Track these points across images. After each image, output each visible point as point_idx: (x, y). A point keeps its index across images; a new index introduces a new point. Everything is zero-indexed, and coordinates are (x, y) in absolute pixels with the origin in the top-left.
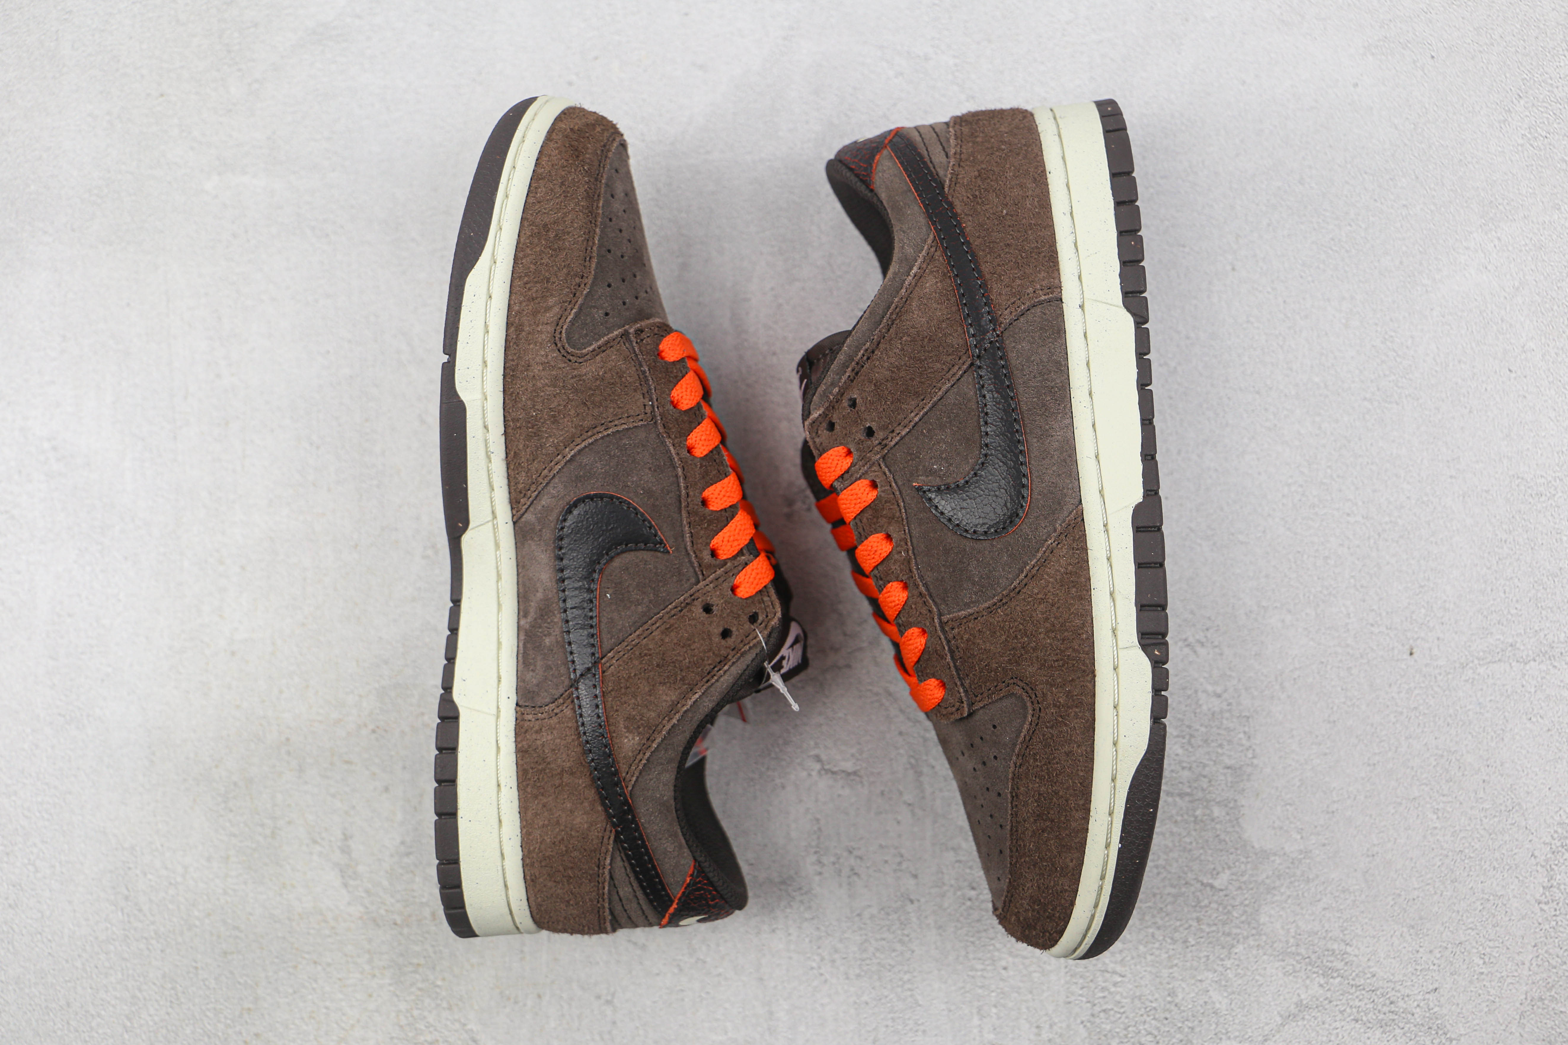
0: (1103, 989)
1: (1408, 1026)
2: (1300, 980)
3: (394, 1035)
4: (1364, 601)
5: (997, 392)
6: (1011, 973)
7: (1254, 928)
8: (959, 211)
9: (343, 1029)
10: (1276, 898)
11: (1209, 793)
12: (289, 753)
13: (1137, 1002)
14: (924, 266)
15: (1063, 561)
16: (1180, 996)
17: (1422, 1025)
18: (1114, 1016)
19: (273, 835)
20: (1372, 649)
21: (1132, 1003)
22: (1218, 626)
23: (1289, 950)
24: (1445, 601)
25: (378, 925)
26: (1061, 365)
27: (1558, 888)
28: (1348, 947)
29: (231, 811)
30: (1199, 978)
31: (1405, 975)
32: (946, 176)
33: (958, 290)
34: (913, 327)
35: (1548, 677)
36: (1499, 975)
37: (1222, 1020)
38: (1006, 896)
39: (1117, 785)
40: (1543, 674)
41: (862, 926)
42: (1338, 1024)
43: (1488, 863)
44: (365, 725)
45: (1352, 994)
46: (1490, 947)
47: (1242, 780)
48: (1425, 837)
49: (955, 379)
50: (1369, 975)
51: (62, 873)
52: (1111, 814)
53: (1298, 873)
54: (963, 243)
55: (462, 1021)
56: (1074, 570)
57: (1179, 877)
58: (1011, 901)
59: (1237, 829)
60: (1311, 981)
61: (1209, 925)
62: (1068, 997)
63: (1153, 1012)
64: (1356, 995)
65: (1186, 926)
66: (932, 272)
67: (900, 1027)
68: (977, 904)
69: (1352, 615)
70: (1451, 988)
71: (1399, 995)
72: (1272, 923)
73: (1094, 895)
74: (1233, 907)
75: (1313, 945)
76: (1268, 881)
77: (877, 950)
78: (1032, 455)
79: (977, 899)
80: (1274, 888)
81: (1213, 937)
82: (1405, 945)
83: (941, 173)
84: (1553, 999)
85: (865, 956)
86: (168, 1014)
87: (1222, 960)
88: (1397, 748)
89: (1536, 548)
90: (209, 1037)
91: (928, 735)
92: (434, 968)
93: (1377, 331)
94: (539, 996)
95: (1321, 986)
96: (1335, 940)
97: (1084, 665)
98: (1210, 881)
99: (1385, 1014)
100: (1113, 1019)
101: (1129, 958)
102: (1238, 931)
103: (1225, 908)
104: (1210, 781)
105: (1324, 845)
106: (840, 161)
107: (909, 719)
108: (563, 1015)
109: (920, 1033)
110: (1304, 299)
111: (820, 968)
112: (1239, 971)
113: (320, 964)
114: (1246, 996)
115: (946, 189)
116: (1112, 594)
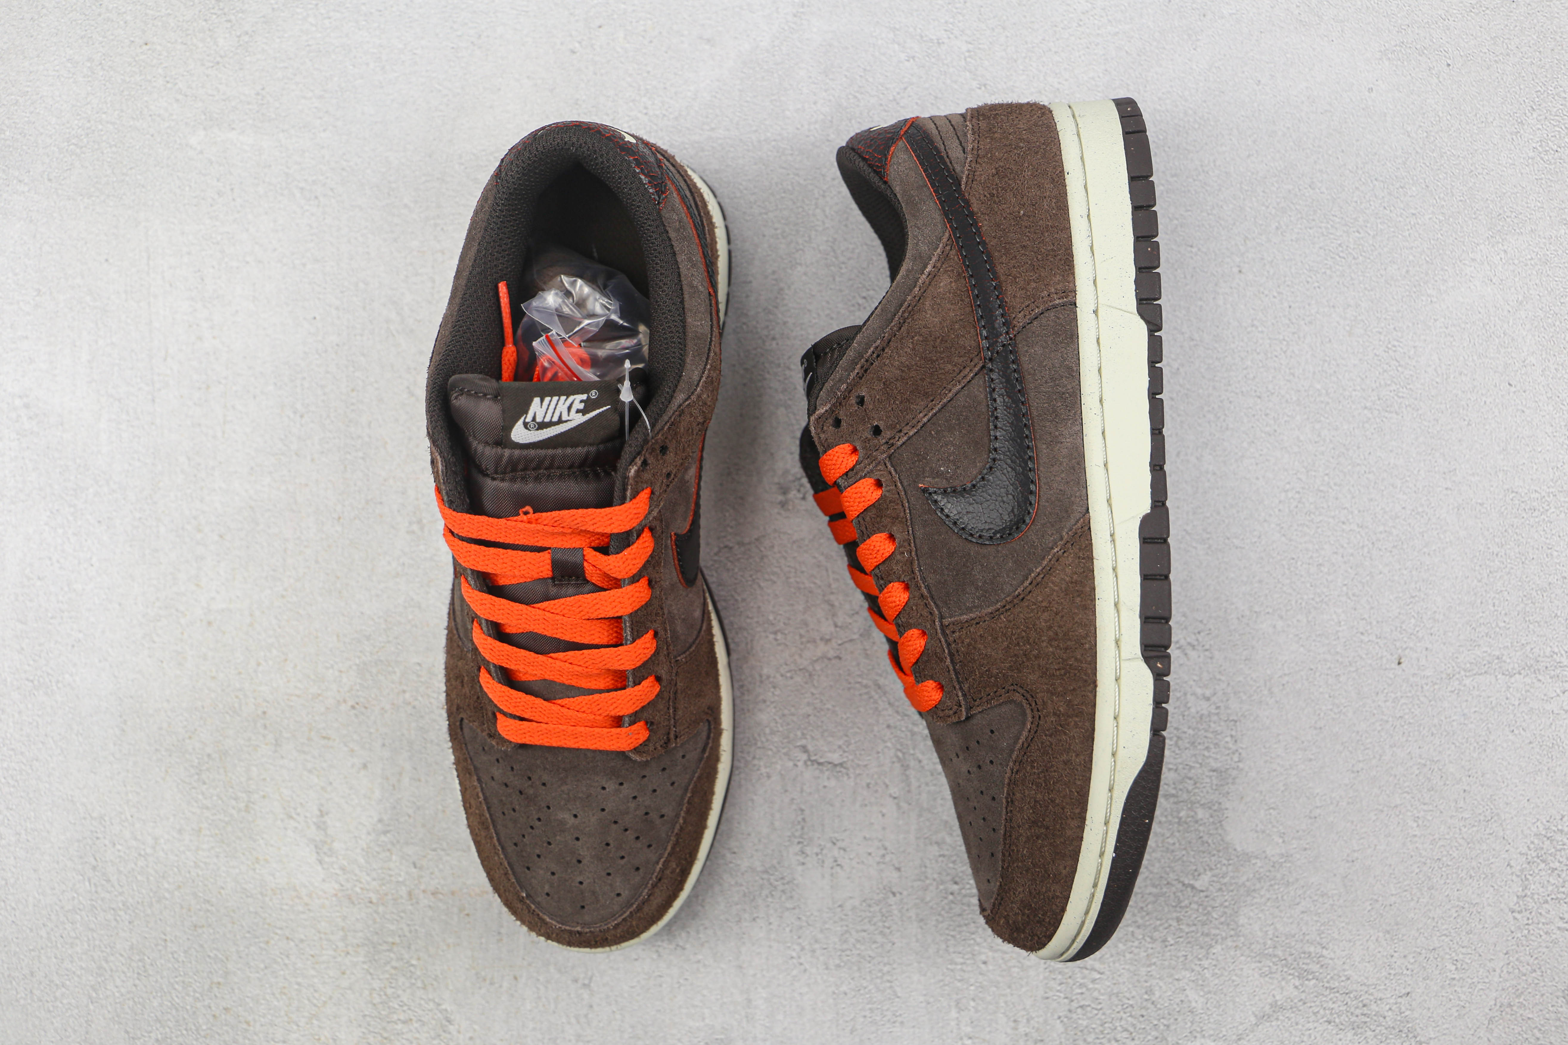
0: (1081, 985)
1: (1379, 1028)
2: (1275, 982)
3: (367, 1013)
4: (1355, 609)
5: (1009, 396)
6: (991, 968)
7: (1233, 929)
8: (975, 210)
9: (315, 1005)
10: (1255, 900)
11: (1194, 795)
12: (265, 727)
13: (1114, 998)
14: (939, 265)
15: (1068, 570)
16: (1157, 994)
17: (1393, 1028)
18: (1091, 1012)
19: (247, 809)
20: (1361, 658)
21: (1110, 999)
22: (1210, 630)
23: (1266, 952)
24: (1435, 612)
25: (353, 903)
26: (1073, 371)
27: (1532, 898)
28: (1324, 950)
29: (204, 783)
30: (1177, 977)
31: (1378, 979)
32: (963, 172)
33: (973, 291)
34: (925, 327)
35: (1532, 690)
36: (1470, 981)
37: (1197, 1019)
38: (996, 899)
39: (1115, 796)
40: (1528, 687)
41: (844, 917)
42: (1311, 1025)
43: (1465, 871)
44: (345, 701)
45: (1326, 996)
46: (1463, 954)
47: (1228, 784)
48: (1404, 844)
49: (965, 381)
50: (1343, 978)
51: (28, 841)
52: (1106, 823)
53: (1279, 876)
54: (979, 243)
55: (437, 1000)
56: (1079, 579)
57: (1161, 877)
58: (1000, 904)
59: (1220, 831)
60: (1287, 983)
61: (1188, 925)
62: (1046, 993)
63: (1130, 1009)
64: (1329, 997)
65: (1166, 925)
66: (946, 271)
67: (878, 1018)
68: (959, 898)
69: (1343, 623)
70: (1423, 993)
71: (1372, 998)
72: (1250, 925)
73: (1086, 902)
74: (1213, 908)
75: (1290, 948)
76: (1248, 884)
77: (858, 941)
78: (1041, 461)
79: (959, 894)
80: (1254, 890)
81: (1192, 937)
82: (1380, 949)
83: (958, 169)
84: (1521, 1005)
85: (845, 946)
86: (135, 985)
87: (1200, 960)
88: (1381, 756)
89: (1527, 562)
90: (177, 1010)
91: (916, 729)
92: (409, 948)
93: (1380, 340)
94: (516, 978)
95: (1296, 987)
96: (1312, 943)
97: (1085, 674)
98: (1192, 882)
99: (1357, 1016)
100: (1090, 1015)
101: (1108, 956)
102: (1217, 932)
103: (1205, 909)
104: (1195, 783)
105: (1305, 849)
106: (853, 149)
107: (897, 712)
108: (539, 998)
109: (897, 1024)
110: (1309, 305)
111: (799, 957)
112: (1216, 971)
113: (292, 940)
114: (1222, 996)
115: (963, 186)
116: (1116, 605)
